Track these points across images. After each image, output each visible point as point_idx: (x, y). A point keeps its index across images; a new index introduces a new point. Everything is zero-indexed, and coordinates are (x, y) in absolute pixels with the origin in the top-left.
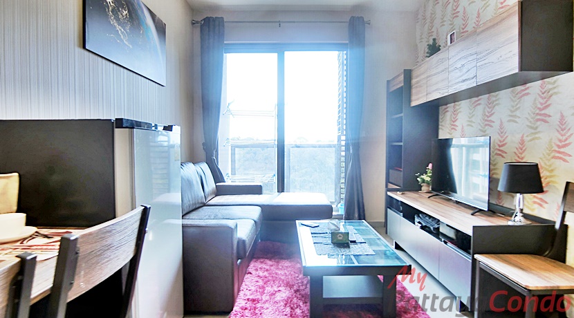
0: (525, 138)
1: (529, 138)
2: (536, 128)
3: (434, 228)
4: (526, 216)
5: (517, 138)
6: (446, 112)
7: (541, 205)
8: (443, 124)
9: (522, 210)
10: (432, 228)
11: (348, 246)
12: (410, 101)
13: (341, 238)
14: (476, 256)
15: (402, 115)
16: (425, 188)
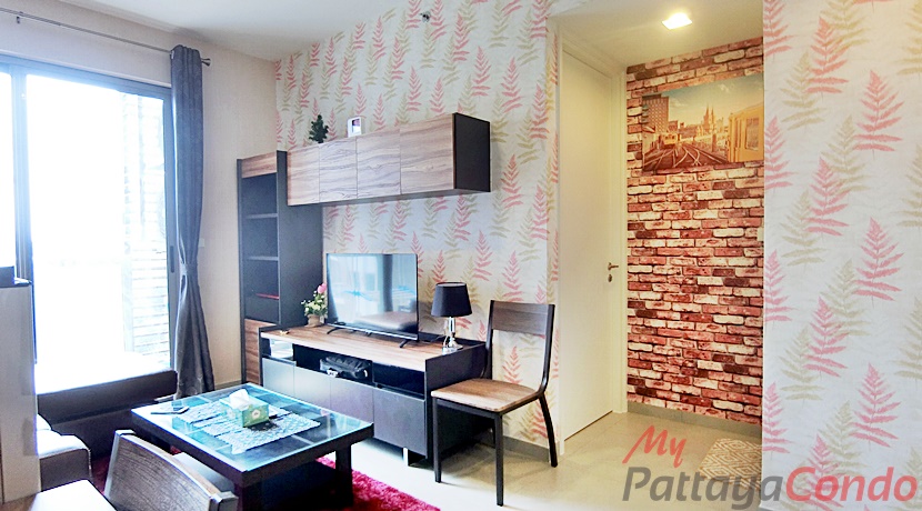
0: (443, 255)
1: (448, 255)
2: (455, 245)
3: (357, 374)
4: (458, 341)
5: (435, 255)
6: (336, 215)
7: (465, 326)
8: (330, 230)
9: (454, 334)
10: (353, 373)
11: (271, 426)
12: (286, 197)
13: (257, 416)
14: (433, 394)
15: (277, 215)
16: (312, 321)
